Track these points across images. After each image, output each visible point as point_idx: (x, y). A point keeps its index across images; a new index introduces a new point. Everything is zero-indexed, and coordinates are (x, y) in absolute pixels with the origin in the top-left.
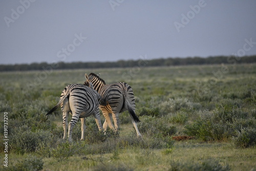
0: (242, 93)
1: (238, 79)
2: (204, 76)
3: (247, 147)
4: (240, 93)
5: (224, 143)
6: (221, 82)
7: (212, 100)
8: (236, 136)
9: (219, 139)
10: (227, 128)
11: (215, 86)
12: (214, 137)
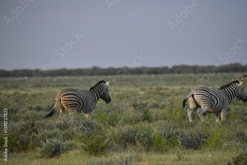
0: (47, 105)
1: (42, 92)
2: (10, 89)
3: (52, 157)
4: (45, 105)
5: (30, 153)
6: (27, 94)
7: (18, 112)
8: (42, 147)
9: (24, 150)
10: (33, 139)
11: (21, 98)
12: (20, 148)
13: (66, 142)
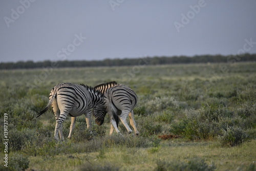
0: (228, 92)
2: (190, 75)
3: (233, 145)
5: (210, 142)
6: (207, 81)
7: (198, 99)
8: (222, 135)
9: (205, 138)
10: (213, 127)
11: (201, 85)
12: (200, 136)
13: (248, 130)
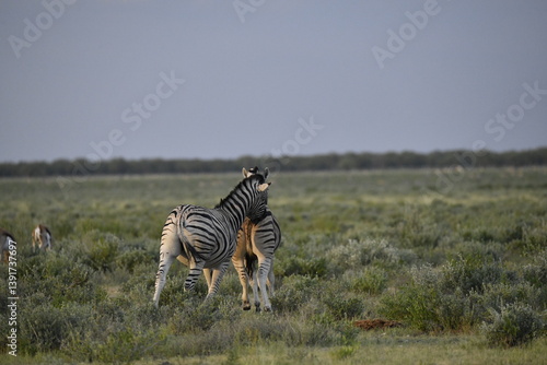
1: (495, 200)
2: (423, 194)
3: (513, 344)
4: (499, 230)
5: (465, 336)
6: (460, 206)
7: (440, 243)
8: (490, 322)
9: (453, 328)
10: (471, 304)
11: (447, 214)
12: (443, 324)
